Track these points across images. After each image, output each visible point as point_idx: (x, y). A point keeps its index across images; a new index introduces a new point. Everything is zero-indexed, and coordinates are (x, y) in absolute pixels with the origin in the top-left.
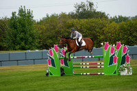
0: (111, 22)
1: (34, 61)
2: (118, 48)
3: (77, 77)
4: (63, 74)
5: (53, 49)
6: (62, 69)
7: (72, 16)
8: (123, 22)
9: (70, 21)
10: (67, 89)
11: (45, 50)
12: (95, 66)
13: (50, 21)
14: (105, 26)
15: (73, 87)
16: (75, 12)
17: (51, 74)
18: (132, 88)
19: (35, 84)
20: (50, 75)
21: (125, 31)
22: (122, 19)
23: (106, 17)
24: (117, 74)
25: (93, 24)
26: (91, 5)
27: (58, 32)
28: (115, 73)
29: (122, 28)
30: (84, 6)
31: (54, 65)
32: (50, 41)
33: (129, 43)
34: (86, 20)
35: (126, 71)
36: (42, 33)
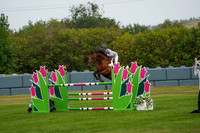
0: (123, 33)
1: (10, 90)
2: (133, 71)
3: (73, 114)
4: (53, 110)
5: (38, 73)
6: (52, 102)
7: (67, 24)
8: (140, 33)
9: (64, 32)
10: (58, 131)
11: (27, 74)
12: (100, 97)
13: (34, 31)
14: (115, 39)
15: (68, 128)
16: (71, 18)
17: (36, 110)
18: (153, 128)
19: (11, 124)
20: (33, 111)
21: (144, 46)
22: (138, 29)
23: (117, 27)
24: (132, 108)
25: (98, 37)
26: (94, 8)
27: (46, 48)
28: (129, 107)
29: (139, 43)
30: (84, 9)
31: (39, 96)
32: (35, 61)
33: (149, 64)
34: (86, 30)
35: (145, 104)
36: (23, 49)
